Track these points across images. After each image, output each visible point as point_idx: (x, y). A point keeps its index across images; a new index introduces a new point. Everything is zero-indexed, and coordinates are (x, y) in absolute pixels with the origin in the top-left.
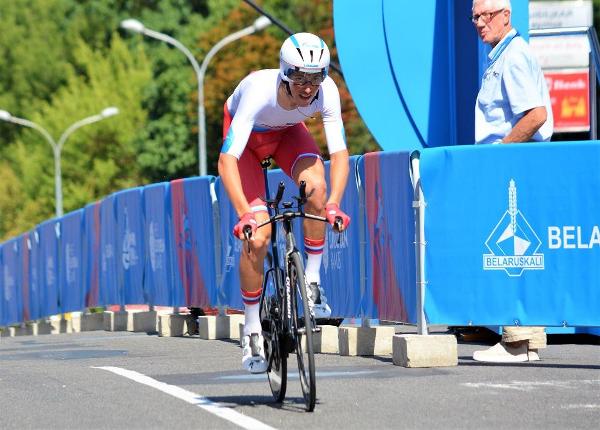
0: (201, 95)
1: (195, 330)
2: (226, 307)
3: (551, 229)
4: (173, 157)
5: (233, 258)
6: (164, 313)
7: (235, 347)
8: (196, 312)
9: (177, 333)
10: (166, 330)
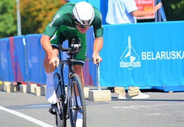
0: (18, 7)
1: (19, 89)
2: (29, 82)
3: (143, 53)
4: (8, 28)
5: (31, 65)
6: (7, 84)
7: (33, 95)
8: (19, 84)
9: (12, 91)
10: (8, 90)
